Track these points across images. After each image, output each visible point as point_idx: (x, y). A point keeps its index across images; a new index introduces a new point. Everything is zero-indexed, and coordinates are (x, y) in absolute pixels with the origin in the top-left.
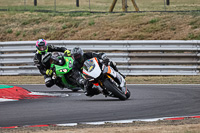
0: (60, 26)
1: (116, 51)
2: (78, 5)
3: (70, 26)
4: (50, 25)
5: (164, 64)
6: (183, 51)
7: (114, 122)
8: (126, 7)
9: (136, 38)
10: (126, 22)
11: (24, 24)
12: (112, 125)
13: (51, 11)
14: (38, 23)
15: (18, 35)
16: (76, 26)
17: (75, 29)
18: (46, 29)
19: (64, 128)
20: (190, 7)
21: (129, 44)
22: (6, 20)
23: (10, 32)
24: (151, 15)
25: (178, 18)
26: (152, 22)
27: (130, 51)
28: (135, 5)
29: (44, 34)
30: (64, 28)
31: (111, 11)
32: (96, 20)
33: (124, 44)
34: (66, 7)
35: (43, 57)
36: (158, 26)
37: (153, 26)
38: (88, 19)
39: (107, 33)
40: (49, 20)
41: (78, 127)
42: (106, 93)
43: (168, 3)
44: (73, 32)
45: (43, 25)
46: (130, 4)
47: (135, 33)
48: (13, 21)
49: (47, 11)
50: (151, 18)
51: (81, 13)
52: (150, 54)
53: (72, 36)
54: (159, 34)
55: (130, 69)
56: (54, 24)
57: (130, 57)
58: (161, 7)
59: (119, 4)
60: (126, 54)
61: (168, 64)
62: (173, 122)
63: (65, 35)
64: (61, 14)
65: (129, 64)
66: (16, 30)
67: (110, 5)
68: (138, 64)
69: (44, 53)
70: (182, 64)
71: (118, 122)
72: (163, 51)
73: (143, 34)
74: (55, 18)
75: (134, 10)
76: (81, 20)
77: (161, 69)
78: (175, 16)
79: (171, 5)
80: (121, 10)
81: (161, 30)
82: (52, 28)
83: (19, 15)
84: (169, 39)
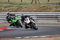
0: (16, 8)
1: (33, 15)
2: (21, 2)
3: (19, 8)
4: (13, 8)
5: (47, 19)
6: (53, 16)
7: (32, 37)
8: (36, 2)
9: (39, 12)
10: (36, 7)
11: (5, 7)
12: (32, 38)
13: (13, 4)
14: (10, 7)
15: (4, 11)
16: (21, 8)
17: (21, 9)
18: (12, 9)
19: (17, 39)
20: (55, 2)
21: (37, 13)
23: (1, 10)
24: (43, 5)
25: (51, 6)
26: (44, 7)
27: (37, 16)
28: (39, 2)
29: (11, 10)
30: (17, 9)
31: (32, 4)
32: (27, 6)
33: (35, 13)
34: (18, 2)
36: (45, 8)
37: (44, 8)
38: (25, 6)
39: (30, 10)
40: (13, 6)
41: (21, 38)
42: (31, 28)
43: (49, 1)
44: (20, 10)
45: (11, 8)
46: (37, 1)
47: (39, 10)
48: (2, 6)
49: (12, 4)
50: (44, 6)
51: (22, 4)
53: (20, 11)
54: (46, 10)
55: (37, 21)
56: (14, 8)
57: (37, 17)
58: (47, 2)
59: (34, 1)
60: (36, 16)
61: (48, 19)
62: (50, 37)
63: (18, 11)
64: (17, 4)
65: (37, 19)
66: (3, 9)
67: (31, 2)
68: (39, 19)
69: (9, 16)
71: (34, 37)
72: (47, 16)
73: (41, 10)
74: (15, 6)
75: (38, 3)
76: (22, 6)
77: (46, 21)
78: (51, 5)
79: (49, 2)
80: (35, 3)
81: (47, 9)
82: (14, 9)
83: (4, 5)
84: (49, 12)
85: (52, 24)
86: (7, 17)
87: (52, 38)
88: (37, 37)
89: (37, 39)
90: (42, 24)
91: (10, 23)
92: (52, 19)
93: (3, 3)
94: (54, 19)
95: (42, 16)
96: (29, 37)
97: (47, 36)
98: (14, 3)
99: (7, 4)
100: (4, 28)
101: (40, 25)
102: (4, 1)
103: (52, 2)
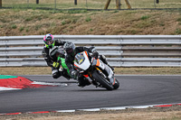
0: (60, 22)
1: (110, 45)
2: (76, 3)
3: (69, 23)
4: (51, 22)
5: (153, 57)
6: (171, 45)
7: (109, 109)
8: (120, 5)
9: (128, 33)
10: (120, 19)
11: (27, 20)
12: (107, 112)
13: (51, 9)
14: (40, 19)
15: (22, 30)
16: (74, 22)
17: (73, 25)
18: (47, 25)
19: (63, 114)
20: (178, 4)
21: (122, 39)
22: (11, 17)
23: (15, 28)
24: (142, 12)
25: (166, 15)
26: (143, 19)
27: (123, 45)
28: (128, 3)
29: (45, 29)
30: (63, 24)
31: (106, 9)
32: (93, 17)
33: (117, 39)
34: (65, 5)
35: (51, 51)
36: (148, 22)
37: (144, 22)
38: (85, 16)
39: (103, 28)
40: (50, 16)
41: (75, 113)
43: (158, 2)
44: (72, 28)
45: (44, 21)
46: (123, 2)
47: (128, 29)
48: (17, 17)
49: (48, 9)
50: (142, 15)
51: (78, 11)
52: (141, 47)
53: (71, 31)
54: (149, 29)
55: (123, 61)
56: (55, 21)
57: (124, 50)
58: (152, 5)
59: (113, 3)
60: (120, 48)
61: (157, 56)
62: (162, 109)
63: (64, 30)
64: (61, 11)
65: (123, 56)
66: (20, 25)
67: (105, 3)
68: (130, 56)
69: (51, 47)
70: (171, 56)
71: (112, 109)
72: (153, 45)
73: (135, 29)
74: (55, 15)
75: (127, 8)
76: (78, 17)
77: (151, 61)
78: (164, 13)
79: (160, 3)
80: (115, 8)
81: (151, 26)
82: (53, 24)
83: (23, 12)
84: (159, 34)
85: (167, 69)
86: (47, 50)
87: (168, 113)
88: (124, 108)
89: (123, 115)
90: (137, 69)
91: (54, 68)
92: (167, 56)
93: (21, 8)
94: (174, 56)
95: (137, 48)
96: (98, 109)
97: (151, 106)
98: (53, 7)
99: (31, 10)
100: (24, 82)
101: (131, 72)
102: (23, 3)
103: (168, 5)
